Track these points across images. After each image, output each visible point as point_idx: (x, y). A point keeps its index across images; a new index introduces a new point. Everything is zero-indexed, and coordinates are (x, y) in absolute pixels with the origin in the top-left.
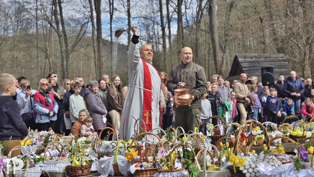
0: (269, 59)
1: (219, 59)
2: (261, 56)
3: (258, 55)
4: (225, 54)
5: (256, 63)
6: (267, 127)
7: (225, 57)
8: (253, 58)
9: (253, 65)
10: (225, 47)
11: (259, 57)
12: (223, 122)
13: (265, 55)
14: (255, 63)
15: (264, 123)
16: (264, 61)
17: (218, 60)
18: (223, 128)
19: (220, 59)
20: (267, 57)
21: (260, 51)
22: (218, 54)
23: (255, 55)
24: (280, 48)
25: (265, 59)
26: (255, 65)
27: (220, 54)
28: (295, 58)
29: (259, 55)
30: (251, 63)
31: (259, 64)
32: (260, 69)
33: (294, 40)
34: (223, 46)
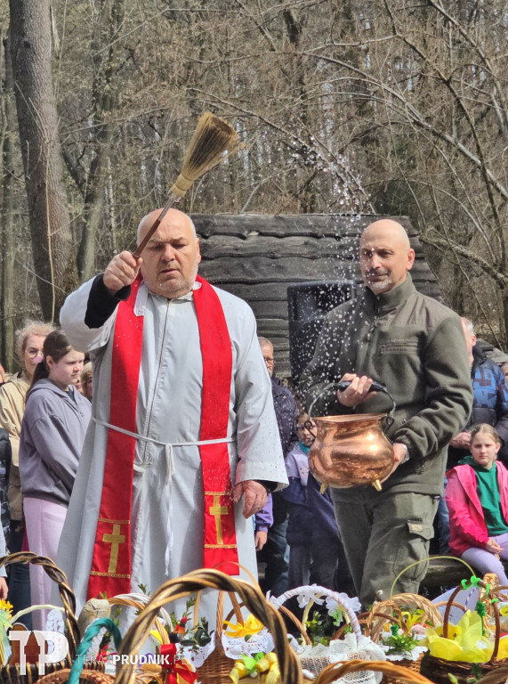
0: (334, 243)
1: (61, 233)
2: (289, 224)
3: (272, 216)
4: (97, 208)
5: (264, 260)
6: (306, 617)
7: (93, 224)
8: (245, 233)
9: (245, 271)
10: (95, 164)
11: (282, 233)
12: (62, 588)
13: (310, 219)
14: (256, 265)
15: (289, 594)
16: (306, 250)
17: (53, 239)
18: (62, 624)
19: (66, 235)
20: (319, 231)
21: (287, 199)
22: (52, 203)
23: (256, 219)
24: (392, 185)
25: (312, 240)
26: (260, 277)
27: (63, 207)
28: (465, 244)
29: (278, 218)
30: (236, 261)
31: (280, 268)
32: (285, 295)
33: (464, 143)
34: (86, 164)
